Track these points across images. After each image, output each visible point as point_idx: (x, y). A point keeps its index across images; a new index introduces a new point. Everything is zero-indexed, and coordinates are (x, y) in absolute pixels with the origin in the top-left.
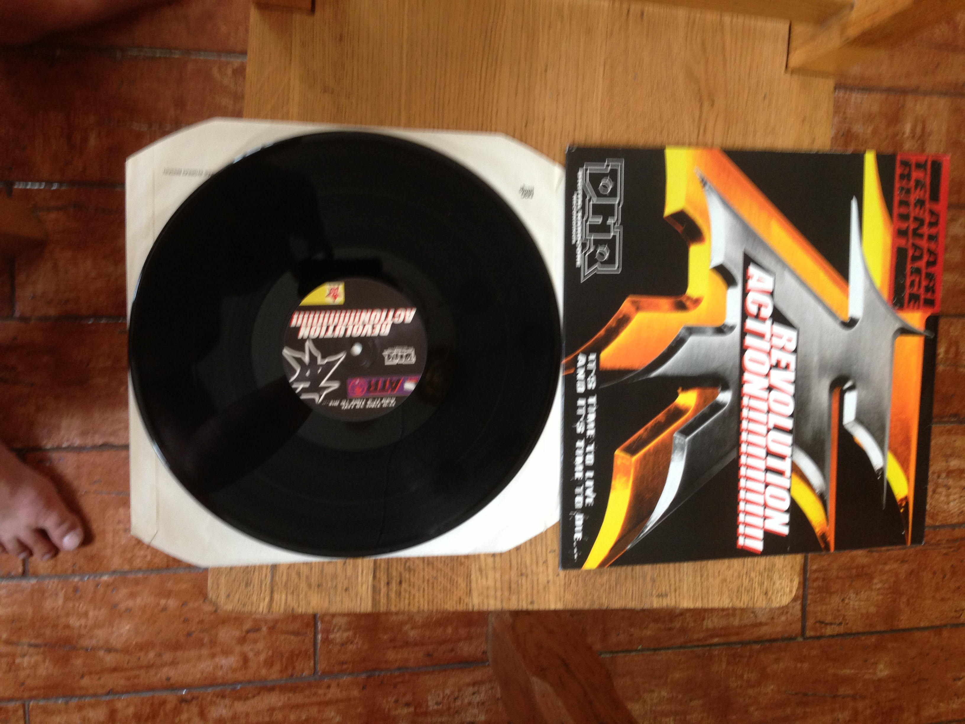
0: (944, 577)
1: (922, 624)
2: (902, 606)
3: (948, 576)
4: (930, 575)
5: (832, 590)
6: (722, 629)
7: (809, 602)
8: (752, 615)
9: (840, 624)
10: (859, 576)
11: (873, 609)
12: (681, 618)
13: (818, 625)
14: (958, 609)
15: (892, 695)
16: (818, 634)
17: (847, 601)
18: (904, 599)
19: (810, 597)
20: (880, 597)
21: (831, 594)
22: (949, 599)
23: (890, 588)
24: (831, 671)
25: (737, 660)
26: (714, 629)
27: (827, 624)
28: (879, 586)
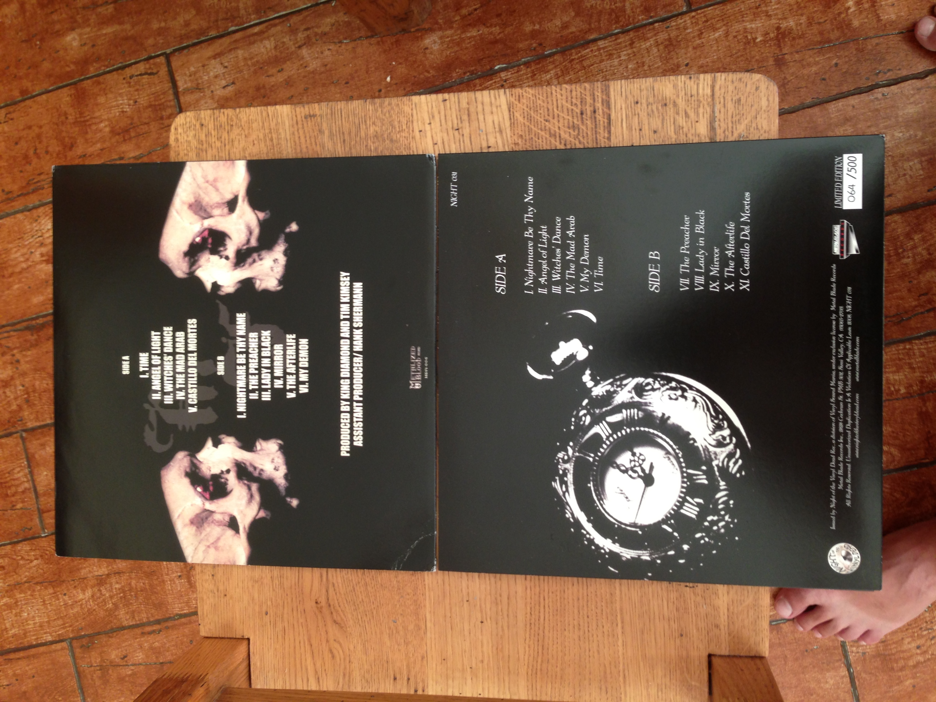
0: (36, 149)
1: (44, 96)
2: (71, 111)
3: (31, 152)
4: (50, 149)
5: (150, 109)
6: (253, 43)
7: (171, 92)
8: (226, 64)
9: (131, 77)
10: (126, 131)
11: (101, 100)
12: (300, 44)
13: (155, 71)
14: (11, 122)
15: (55, 17)
16: (151, 61)
17: (131, 102)
18: (71, 119)
19: (171, 97)
20: (97, 114)
21: (150, 106)
22: (24, 129)
23: (90, 125)
24: (127, 26)
25: (229, 14)
26: (261, 41)
27: (146, 74)
28: (102, 125)
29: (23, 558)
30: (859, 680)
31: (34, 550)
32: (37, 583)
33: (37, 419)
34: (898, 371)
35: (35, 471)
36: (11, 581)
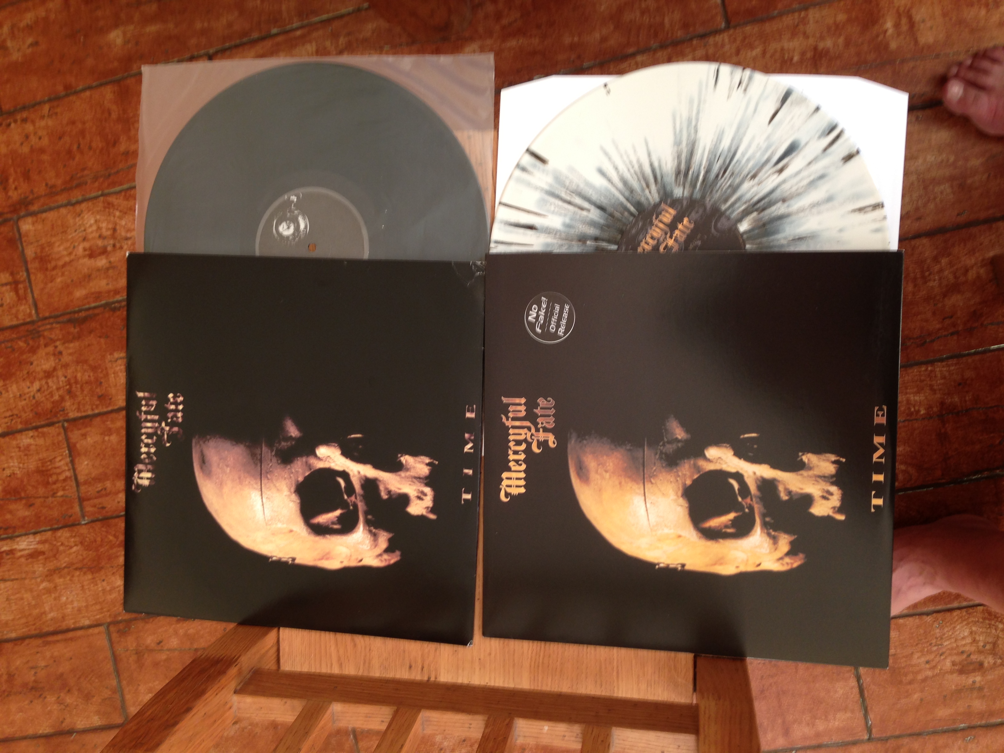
6: (296, 45)
14: (55, 116)
22: (67, 125)
23: (133, 124)
24: (171, 26)
25: (271, 17)
26: (303, 44)
29: (62, 544)
30: (868, 691)
31: (75, 536)
32: (76, 569)
33: (79, 410)
34: (918, 392)
35: (76, 460)
36: (51, 565)
